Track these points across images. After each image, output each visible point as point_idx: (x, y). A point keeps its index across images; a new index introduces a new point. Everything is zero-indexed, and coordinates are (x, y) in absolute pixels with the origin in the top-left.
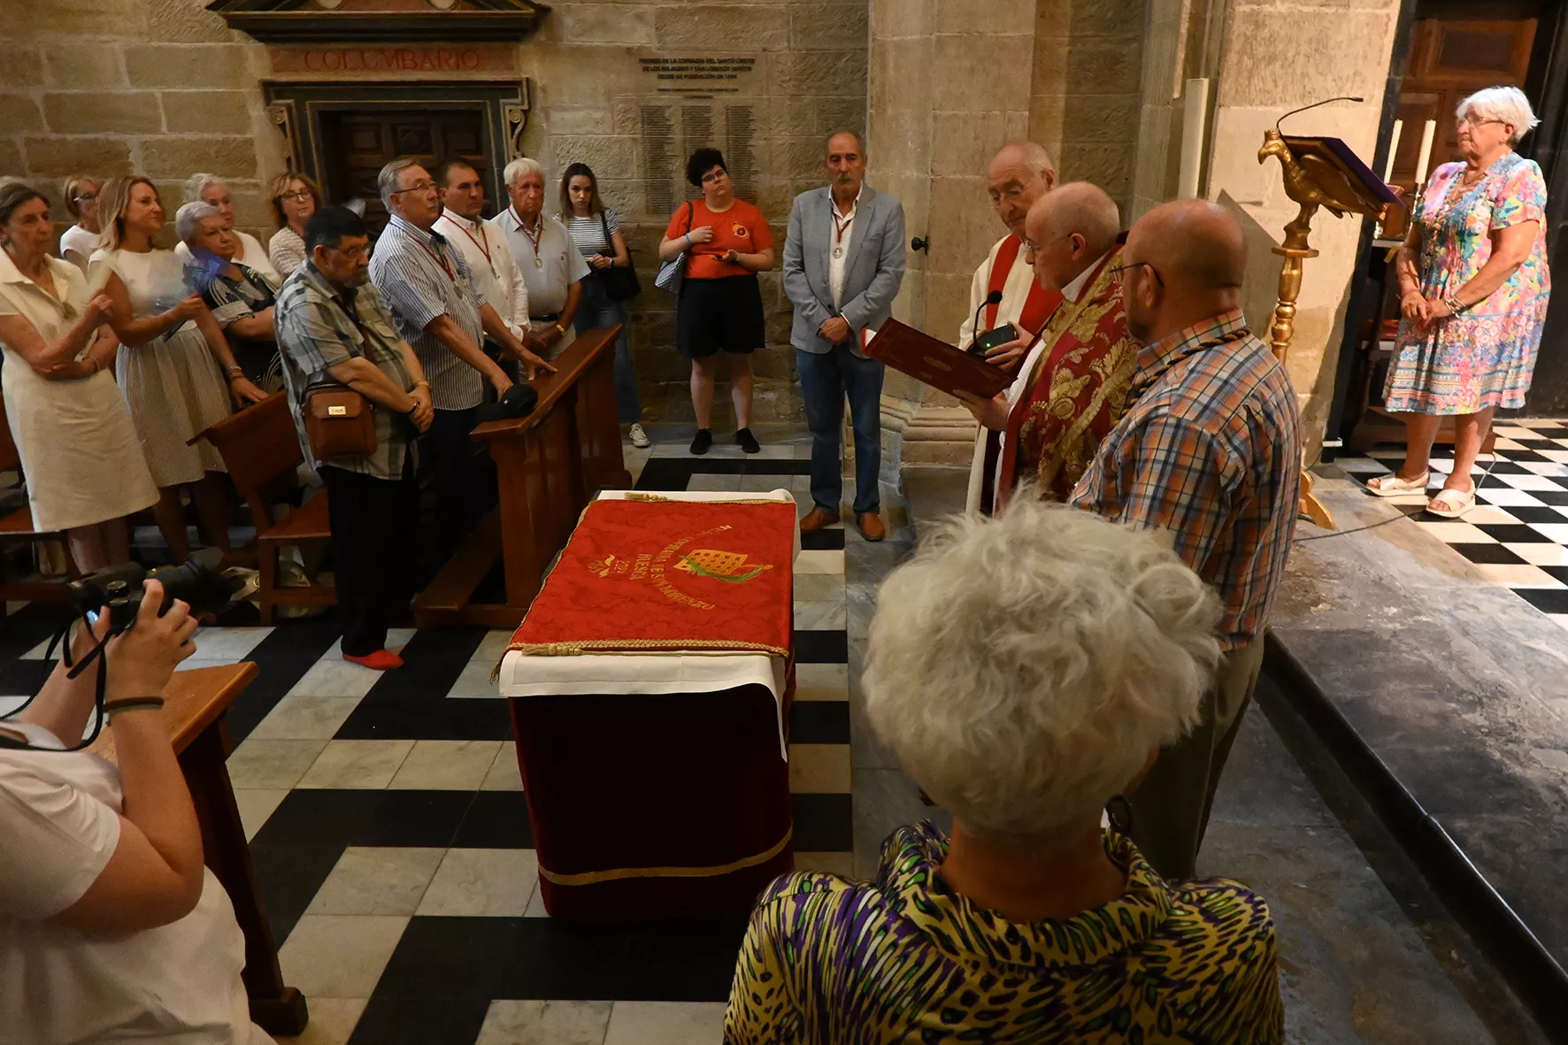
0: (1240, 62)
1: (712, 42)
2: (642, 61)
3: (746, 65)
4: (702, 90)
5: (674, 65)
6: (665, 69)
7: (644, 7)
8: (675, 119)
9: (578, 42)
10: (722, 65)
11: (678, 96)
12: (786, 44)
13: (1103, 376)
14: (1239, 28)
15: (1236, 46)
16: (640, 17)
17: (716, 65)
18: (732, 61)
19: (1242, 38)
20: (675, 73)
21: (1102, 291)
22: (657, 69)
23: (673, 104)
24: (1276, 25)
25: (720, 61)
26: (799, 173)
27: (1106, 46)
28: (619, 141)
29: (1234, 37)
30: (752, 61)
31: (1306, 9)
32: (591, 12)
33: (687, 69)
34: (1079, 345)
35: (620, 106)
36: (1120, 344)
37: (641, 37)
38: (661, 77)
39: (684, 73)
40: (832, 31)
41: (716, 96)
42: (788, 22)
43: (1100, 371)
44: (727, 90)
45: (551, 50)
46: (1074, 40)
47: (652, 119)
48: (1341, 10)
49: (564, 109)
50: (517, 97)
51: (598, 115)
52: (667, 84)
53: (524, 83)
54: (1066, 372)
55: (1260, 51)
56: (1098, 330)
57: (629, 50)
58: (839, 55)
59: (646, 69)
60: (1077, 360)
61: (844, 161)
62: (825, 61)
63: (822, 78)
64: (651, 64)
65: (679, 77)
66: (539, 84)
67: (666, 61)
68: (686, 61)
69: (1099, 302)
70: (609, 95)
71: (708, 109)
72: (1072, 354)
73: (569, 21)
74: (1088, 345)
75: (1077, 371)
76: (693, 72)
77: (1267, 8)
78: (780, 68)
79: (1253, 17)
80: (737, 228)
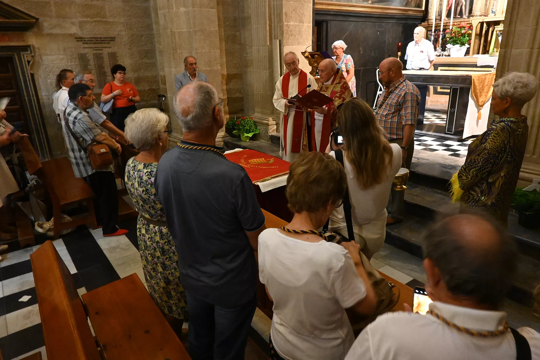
0: (286, 36)
1: (100, 31)
2: (76, 38)
3: (113, 39)
4: (99, 47)
5: (88, 39)
6: (84, 41)
7: (74, 20)
8: (90, 57)
9: (50, 31)
10: (105, 39)
11: (91, 49)
12: (125, 33)
13: (346, 98)
14: (285, 28)
15: (285, 32)
16: (73, 23)
17: (103, 39)
18: (108, 38)
19: (286, 30)
20: (89, 42)
21: (338, 81)
22: (82, 41)
23: (90, 53)
24: (291, 27)
25: (105, 38)
26: (135, 73)
27: (233, 33)
28: (71, 65)
29: (284, 30)
30: (115, 38)
31: (296, 24)
32: (54, 21)
33: (93, 41)
34: (337, 93)
35: (69, 53)
36: (347, 91)
37: (74, 30)
38: (83, 43)
39: (92, 42)
40: (139, 29)
41: (104, 49)
42: (125, 25)
43: (345, 97)
44: (108, 47)
45: (40, 34)
46: (225, 31)
47: (82, 58)
48: (303, 24)
49: (47, 55)
50: (28, 51)
51: (62, 57)
52: (86, 46)
53: (31, 47)
54: (337, 99)
55: (289, 33)
56: (341, 89)
57: (71, 35)
58: (142, 36)
59: (78, 41)
60: (338, 96)
61: (194, 65)
62: (138, 38)
63: (138, 43)
64: (79, 39)
65: (90, 43)
66: (36, 46)
67: (85, 38)
68: (92, 38)
69: (339, 83)
70: (64, 50)
71: (102, 54)
72: (336, 95)
73: (45, 24)
74: (340, 92)
75: (340, 98)
76: (95, 42)
77: (289, 23)
78: (124, 40)
79: (287, 25)
80: (128, 89)
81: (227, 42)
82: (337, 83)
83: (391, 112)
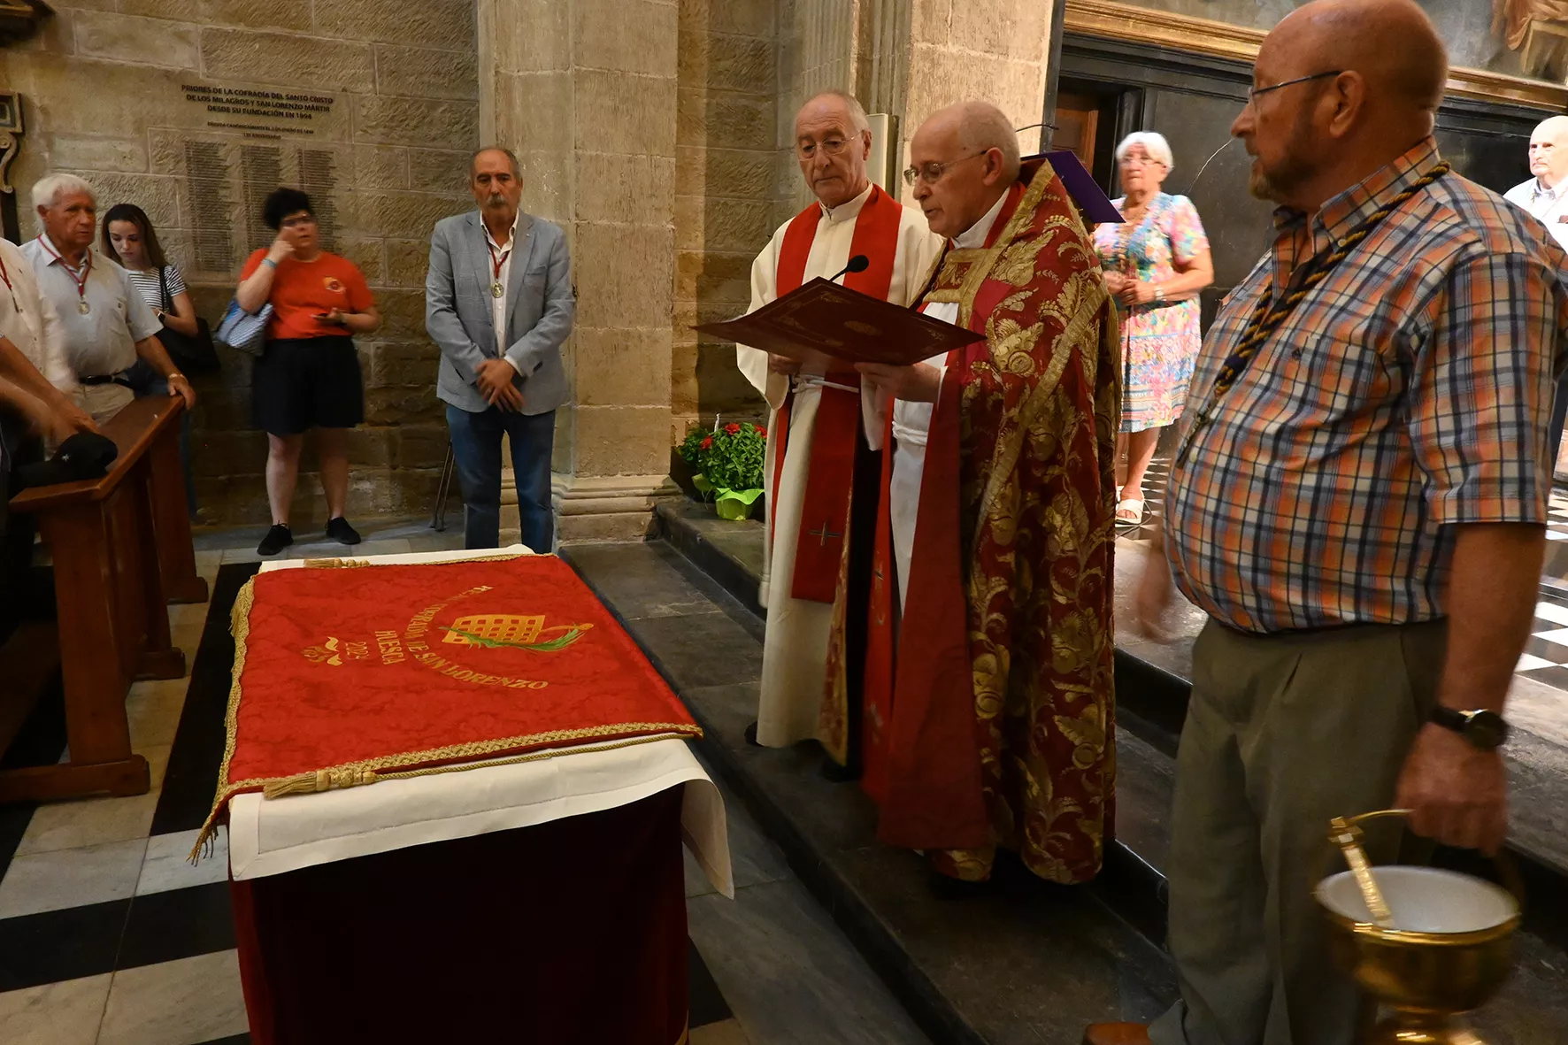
0: (920, 97)
1: (278, 76)
2: (183, 87)
3: (322, 104)
4: (268, 129)
5: (229, 97)
6: (216, 100)
7: (188, 26)
8: (232, 159)
9: (94, 56)
10: (291, 102)
11: (237, 133)
12: (371, 86)
13: (1063, 320)
14: (918, 65)
15: (916, 80)
16: (182, 37)
17: (284, 102)
18: (305, 99)
19: (921, 75)
20: (231, 106)
21: (1025, 225)
22: (207, 99)
23: (229, 142)
24: (949, 65)
25: (288, 98)
26: (392, 231)
27: (744, 102)
28: (157, 182)
29: (913, 72)
30: (331, 101)
31: (973, 53)
32: (113, 23)
33: (246, 102)
34: (1013, 290)
35: (157, 139)
36: (1072, 280)
37: (183, 59)
38: (211, 109)
39: (242, 107)
40: (426, 78)
41: (284, 136)
42: (372, 62)
43: (1056, 314)
44: (300, 131)
45: (56, 61)
46: (712, 92)
47: (202, 160)
48: (1001, 58)
49: (74, 137)
50: (5, 118)
51: (125, 148)
52: (221, 118)
53: (16, 100)
54: (1007, 323)
55: (937, 89)
56: (1036, 268)
57: (167, 75)
58: (434, 105)
59: (190, 98)
60: (1020, 307)
61: (494, 182)
62: (419, 108)
63: (416, 127)
64: (196, 92)
65: (237, 111)
66: (37, 102)
67: (220, 91)
68: (244, 93)
69: (1029, 237)
70: (139, 126)
71: (276, 151)
72: (1008, 302)
73: (79, 29)
74: (1029, 287)
75: (1024, 320)
76: (256, 108)
77: (941, 48)
78: (364, 112)
79: (929, 56)
80: (329, 280)
81: (714, 138)
82: (1017, 239)
83: (1323, 416)
